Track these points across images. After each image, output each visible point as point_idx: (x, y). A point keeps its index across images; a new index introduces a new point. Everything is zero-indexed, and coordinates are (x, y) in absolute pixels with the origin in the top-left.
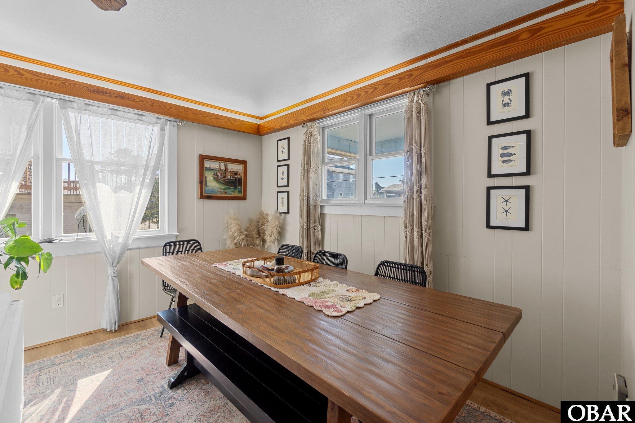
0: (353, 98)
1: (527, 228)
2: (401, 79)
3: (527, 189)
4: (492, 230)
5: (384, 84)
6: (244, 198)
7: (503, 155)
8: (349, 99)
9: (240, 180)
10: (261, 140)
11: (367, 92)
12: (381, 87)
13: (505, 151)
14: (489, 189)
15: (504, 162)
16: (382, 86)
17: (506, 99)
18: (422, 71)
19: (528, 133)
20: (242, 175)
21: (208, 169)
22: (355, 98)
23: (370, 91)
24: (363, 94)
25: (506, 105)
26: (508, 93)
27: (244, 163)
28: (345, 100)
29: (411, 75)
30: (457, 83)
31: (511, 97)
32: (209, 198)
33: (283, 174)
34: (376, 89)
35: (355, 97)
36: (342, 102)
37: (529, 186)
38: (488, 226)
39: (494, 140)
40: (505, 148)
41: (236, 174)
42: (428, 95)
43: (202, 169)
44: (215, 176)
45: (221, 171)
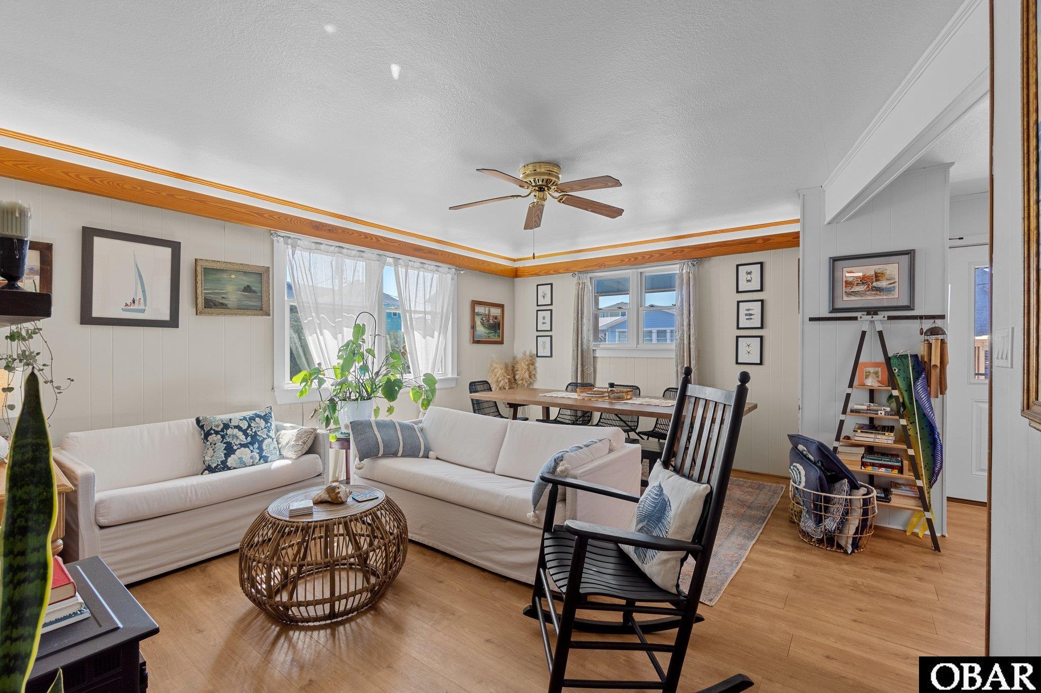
0: (630, 260)
1: (761, 363)
2: (674, 252)
3: (761, 337)
4: (739, 365)
5: (660, 254)
6: (501, 343)
7: (746, 315)
8: (626, 260)
9: (499, 324)
10: (514, 282)
11: (644, 257)
12: (657, 255)
13: (748, 312)
14: (737, 337)
15: (747, 319)
16: (659, 255)
17: (749, 277)
18: (691, 250)
19: (762, 301)
20: (500, 318)
21: (478, 314)
22: (632, 261)
23: (647, 257)
24: (640, 258)
25: (749, 281)
26: (749, 273)
27: (501, 306)
28: (623, 261)
29: (683, 251)
30: (716, 260)
31: (752, 276)
32: (478, 342)
33: (544, 318)
34: (652, 256)
35: (633, 259)
36: (619, 261)
37: (762, 336)
38: (737, 363)
39: (741, 304)
40: (748, 310)
41: (496, 318)
42: (694, 265)
43: (474, 314)
44: (482, 321)
45: (485, 315)
